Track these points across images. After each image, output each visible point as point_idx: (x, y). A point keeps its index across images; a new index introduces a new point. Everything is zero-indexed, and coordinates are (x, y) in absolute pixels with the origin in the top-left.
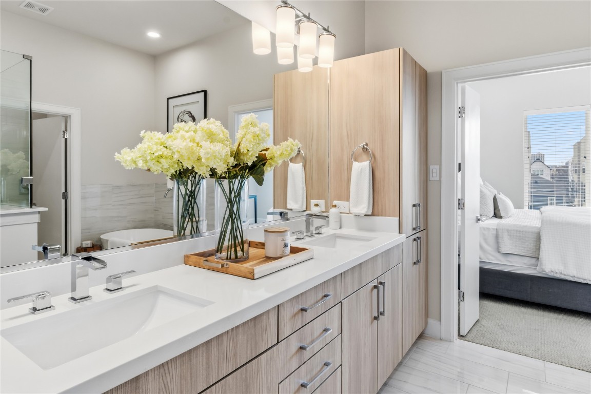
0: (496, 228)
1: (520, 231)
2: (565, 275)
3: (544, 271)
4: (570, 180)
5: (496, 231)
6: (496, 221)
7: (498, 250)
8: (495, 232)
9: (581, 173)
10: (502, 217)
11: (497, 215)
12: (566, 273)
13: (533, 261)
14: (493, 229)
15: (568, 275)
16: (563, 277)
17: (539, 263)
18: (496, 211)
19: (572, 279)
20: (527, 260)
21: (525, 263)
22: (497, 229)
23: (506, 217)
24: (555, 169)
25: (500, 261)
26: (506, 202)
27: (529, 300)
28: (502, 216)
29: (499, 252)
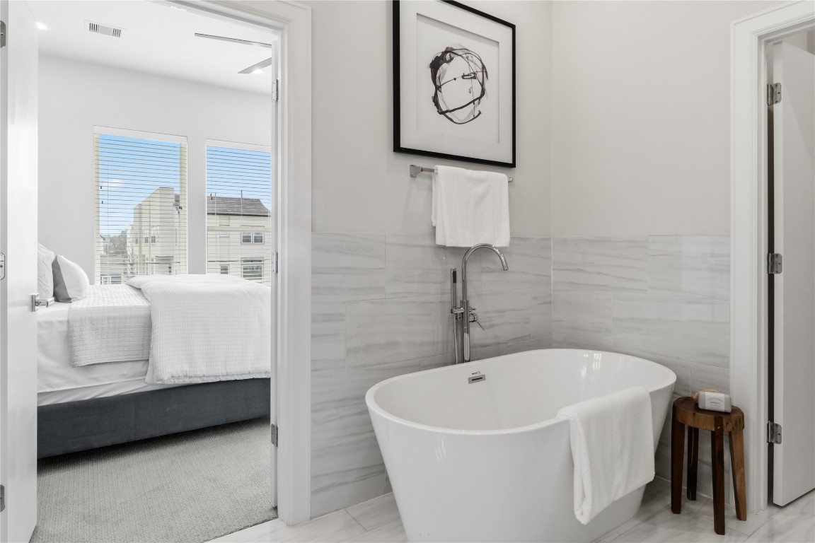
0: (66, 319)
1: (115, 318)
2: (191, 377)
3: (162, 380)
4: (129, 253)
5: (66, 324)
6: (63, 307)
7: (72, 363)
8: (64, 328)
9: (143, 244)
10: (70, 299)
11: (60, 296)
12: (192, 374)
13: (139, 367)
14: (60, 322)
15: (195, 377)
16: (187, 381)
17: (150, 368)
18: (58, 290)
19: (200, 381)
20: (127, 369)
21: (124, 375)
22: (68, 322)
23: (79, 298)
24: (108, 240)
25: (76, 383)
26: (74, 270)
27: (132, 438)
28: (70, 296)
29: (74, 366)
